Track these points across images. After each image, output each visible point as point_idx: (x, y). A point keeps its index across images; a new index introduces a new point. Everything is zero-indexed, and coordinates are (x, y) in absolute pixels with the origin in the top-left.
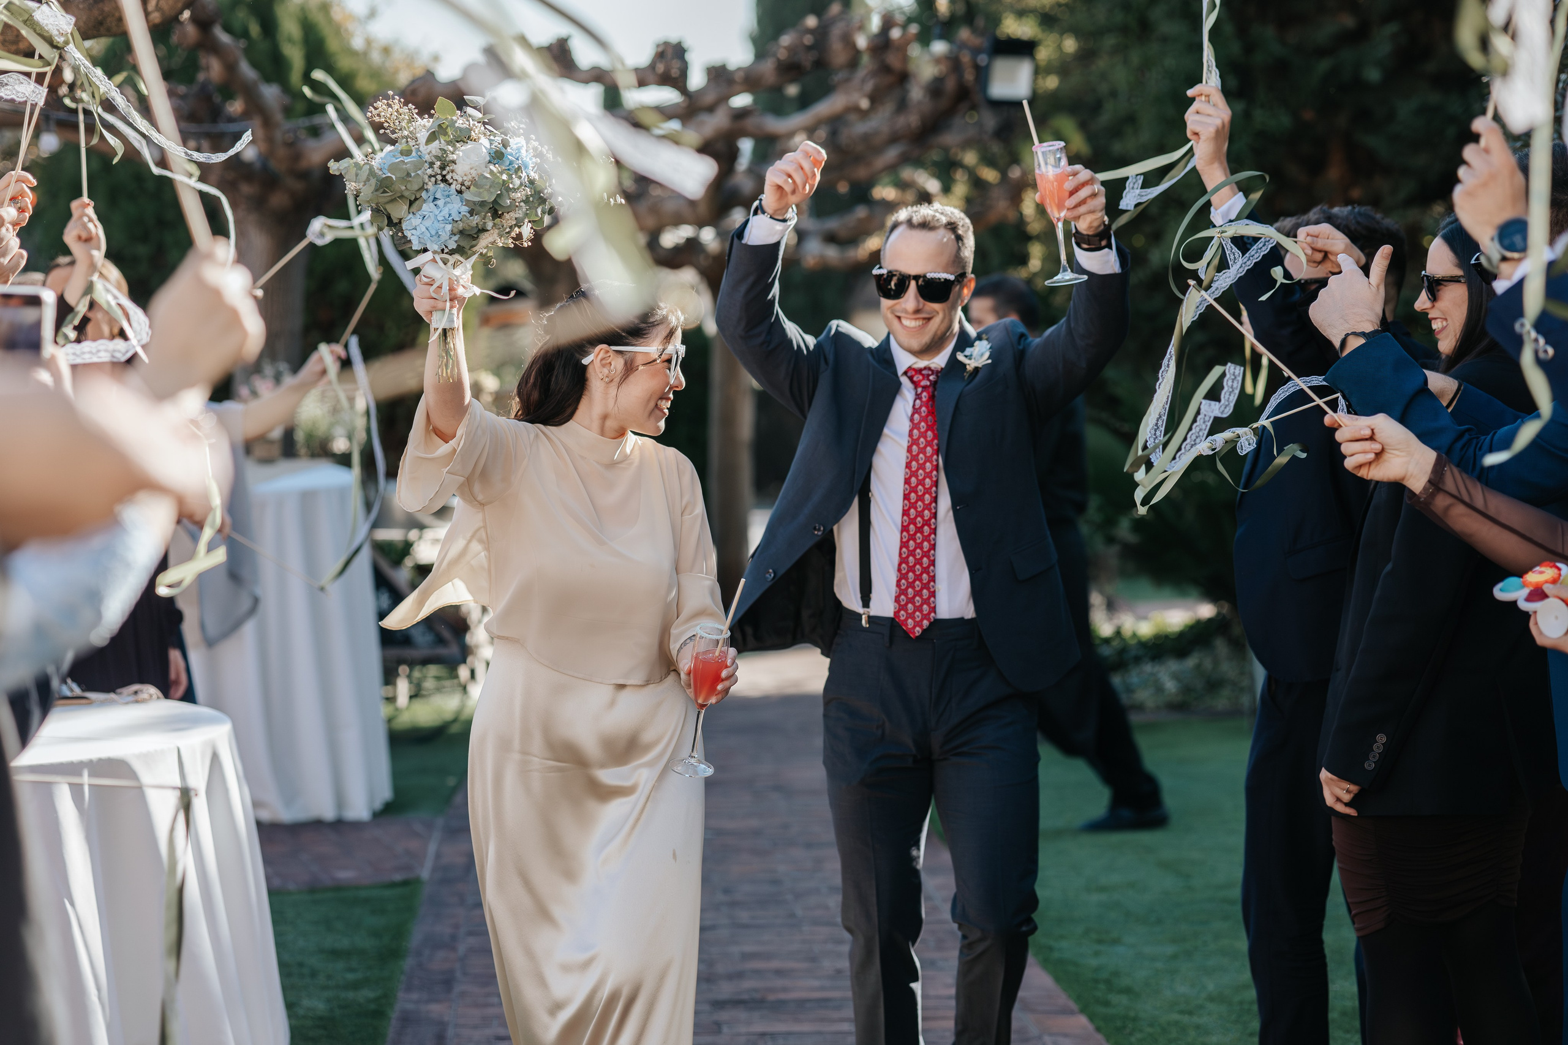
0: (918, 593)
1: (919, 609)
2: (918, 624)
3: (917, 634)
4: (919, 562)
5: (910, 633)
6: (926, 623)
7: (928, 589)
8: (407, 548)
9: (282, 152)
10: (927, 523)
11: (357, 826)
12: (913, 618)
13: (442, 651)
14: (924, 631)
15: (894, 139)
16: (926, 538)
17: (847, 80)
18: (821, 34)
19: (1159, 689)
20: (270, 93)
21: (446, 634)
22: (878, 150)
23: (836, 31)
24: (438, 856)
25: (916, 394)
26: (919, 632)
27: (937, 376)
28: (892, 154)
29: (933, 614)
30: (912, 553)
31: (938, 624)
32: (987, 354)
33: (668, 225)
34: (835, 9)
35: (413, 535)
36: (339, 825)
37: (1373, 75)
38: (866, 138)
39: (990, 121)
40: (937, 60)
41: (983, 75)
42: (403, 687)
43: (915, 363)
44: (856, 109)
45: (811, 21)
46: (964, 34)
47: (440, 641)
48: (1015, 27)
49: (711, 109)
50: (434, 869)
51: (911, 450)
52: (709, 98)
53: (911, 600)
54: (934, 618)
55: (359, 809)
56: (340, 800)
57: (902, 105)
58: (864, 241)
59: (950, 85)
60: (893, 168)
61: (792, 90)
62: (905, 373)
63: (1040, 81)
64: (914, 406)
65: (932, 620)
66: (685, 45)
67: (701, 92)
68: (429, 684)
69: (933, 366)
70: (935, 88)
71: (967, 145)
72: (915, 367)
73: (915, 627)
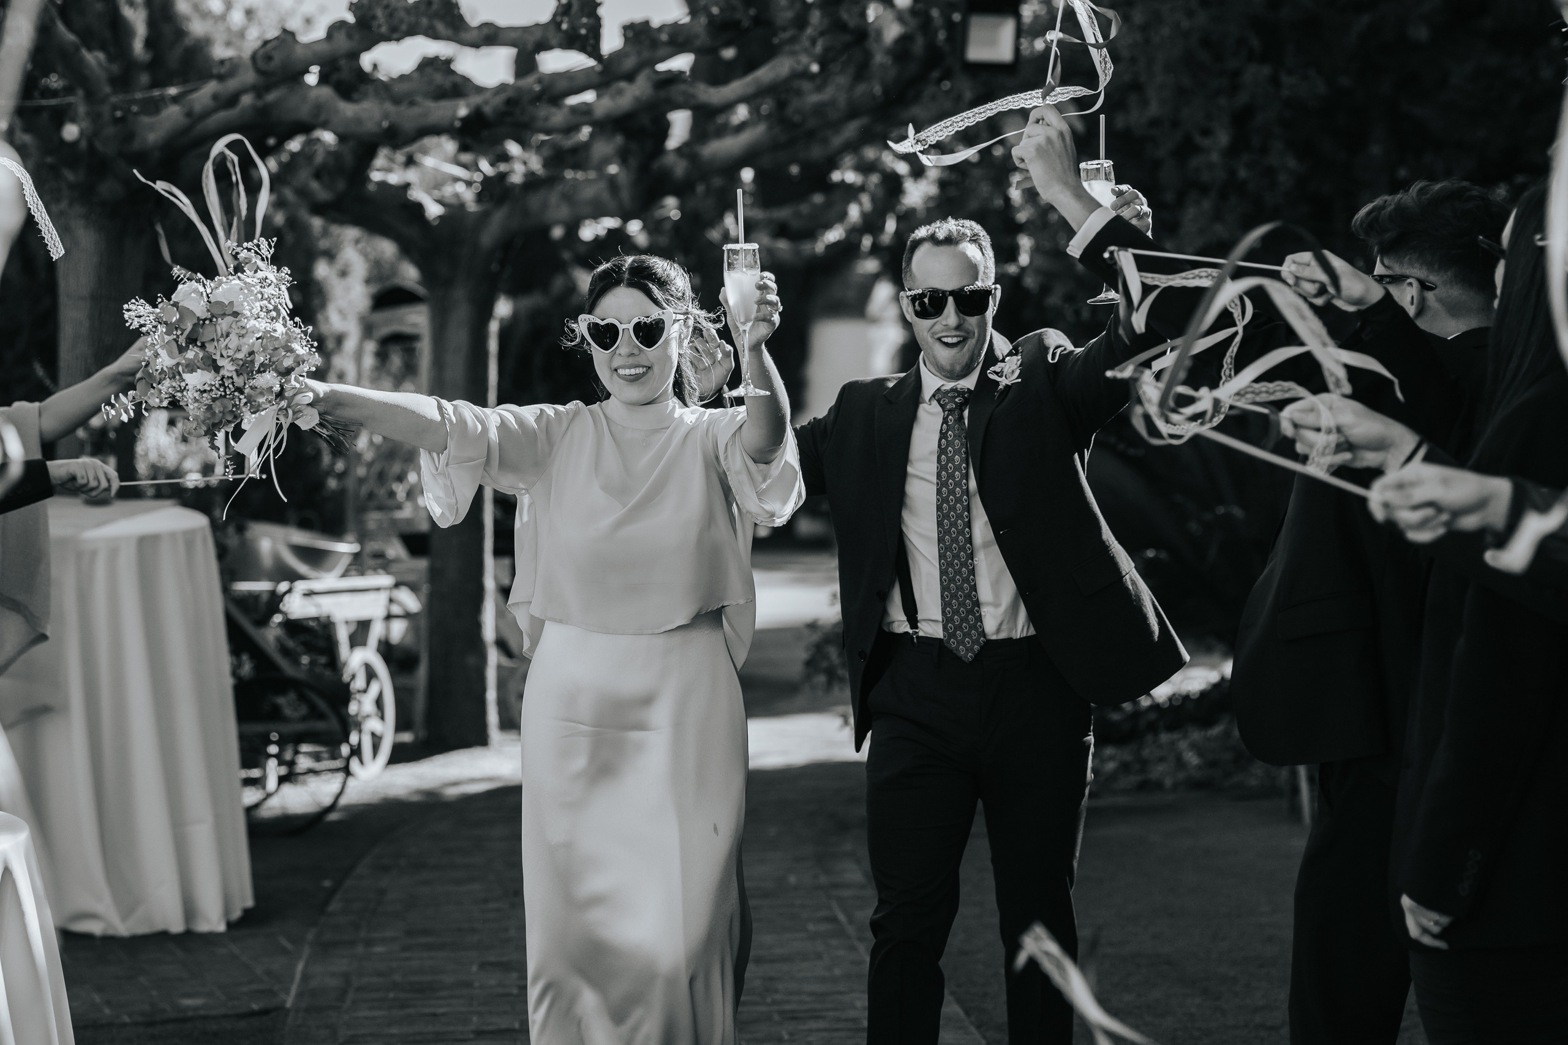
0: (965, 619)
1: (969, 634)
2: (968, 649)
3: (971, 659)
4: (960, 588)
5: (963, 659)
6: (977, 647)
7: (974, 613)
8: (275, 601)
9: (110, 131)
10: (962, 548)
11: (210, 938)
12: (964, 644)
13: (319, 725)
14: (976, 655)
15: (853, 113)
16: (964, 564)
17: (793, 40)
19: (1180, 763)
20: (94, 59)
21: (322, 705)
22: (837, 126)
24: (305, 977)
27: (965, 397)
28: (851, 129)
29: (983, 637)
32: (1018, 372)
33: (586, 218)
35: (283, 586)
36: (189, 938)
37: (1421, 33)
38: (819, 110)
41: (958, 36)
42: (273, 770)
43: (943, 385)
44: (805, 74)
47: (315, 713)
49: (630, 77)
50: (300, 995)
51: (941, 476)
52: (629, 63)
53: (959, 627)
54: (984, 640)
55: (212, 921)
56: (190, 911)
57: (862, 71)
58: (823, 234)
59: (919, 45)
60: (853, 147)
61: (729, 53)
62: (932, 396)
63: (1024, 43)
65: (983, 643)
67: (616, 56)
68: (304, 763)
69: (963, 387)
70: (901, 49)
72: (943, 388)
73: (966, 652)
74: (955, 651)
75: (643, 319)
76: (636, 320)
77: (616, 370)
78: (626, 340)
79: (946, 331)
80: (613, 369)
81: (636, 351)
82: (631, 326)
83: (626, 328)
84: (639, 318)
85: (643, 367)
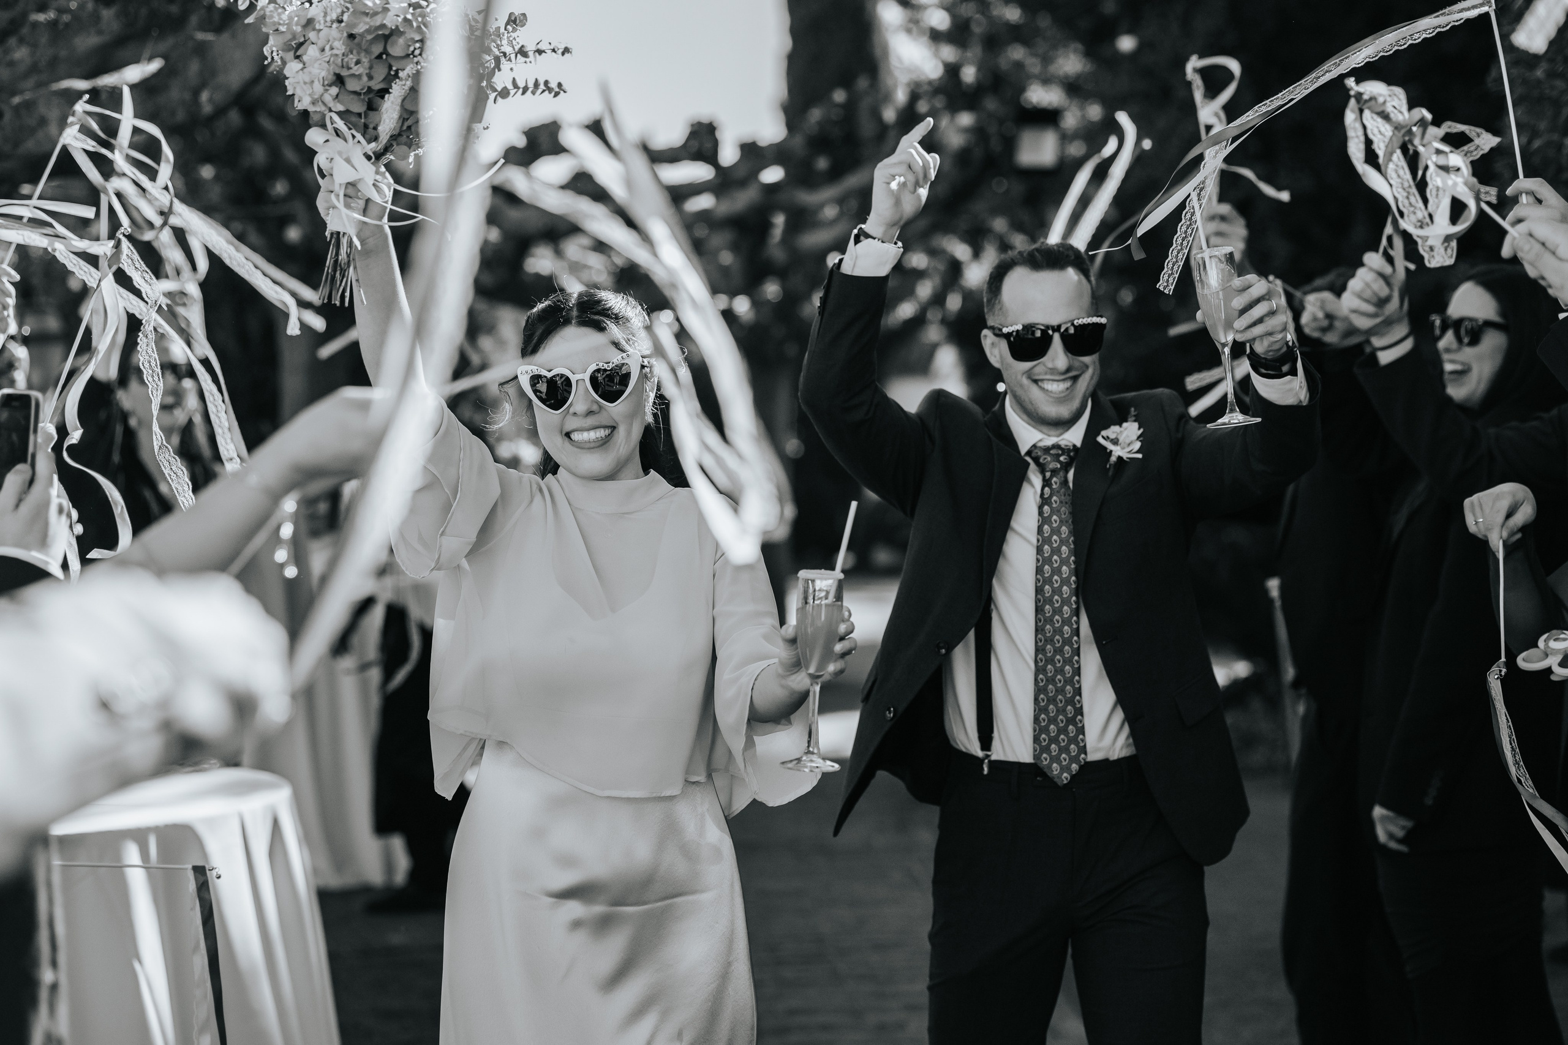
0: (1063, 731)
1: (1066, 750)
2: (1064, 769)
3: (1065, 782)
4: (1060, 691)
5: (1056, 780)
6: (1075, 767)
7: (1075, 724)
10: (1067, 642)
12: (1059, 762)
14: (1073, 777)
16: (1068, 661)
18: (850, 107)
23: (865, 104)
25: (1044, 479)
26: (1067, 779)
27: (1069, 455)
29: (1083, 756)
30: (1051, 680)
31: (1089, 768)
32: (1138, 443)
34: (862, 83)
39: (1018, 188)
40: (966, 130)
41: (1010, 145)
43: (1040, 440)
45: (839, 96)
46: (991, 104)
48: (1040, 96)
49: (741, 187)
51: (1042, 550)
52: (741, 173)
53: (1054, 740)
54: (1084, 760)
59: (978, 154)
61: (822, 163)
62: (1029, 453)
63: (1066, 148)
64: (1042, 494)
65: (1083, 763)
66: (715, 125)
67: (732, 167)
69: (1063, 443)
70: (963, 158)
71: (996, 211)
72: (1041, 444)
73: (1061, 772)
74: (1046, 770)
75: (603, 366)
76: (593, 368)
77: (568, 435)
78: (581, 397)
79: (1052, 374)
80: (564, 433)
81: (595, 408)
82: (587, 377)
83: (581, 378)
84: (597, 365)
85: (605, 427)
